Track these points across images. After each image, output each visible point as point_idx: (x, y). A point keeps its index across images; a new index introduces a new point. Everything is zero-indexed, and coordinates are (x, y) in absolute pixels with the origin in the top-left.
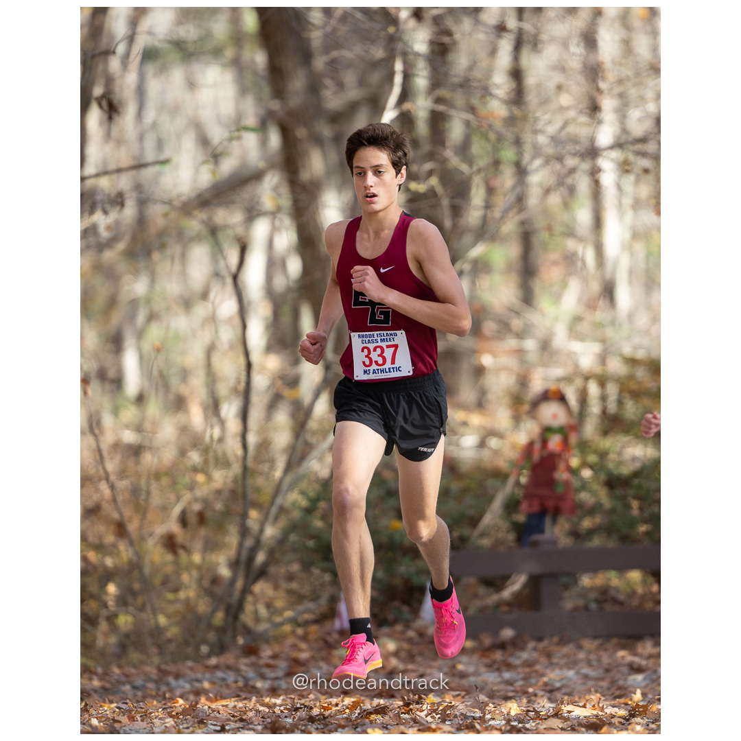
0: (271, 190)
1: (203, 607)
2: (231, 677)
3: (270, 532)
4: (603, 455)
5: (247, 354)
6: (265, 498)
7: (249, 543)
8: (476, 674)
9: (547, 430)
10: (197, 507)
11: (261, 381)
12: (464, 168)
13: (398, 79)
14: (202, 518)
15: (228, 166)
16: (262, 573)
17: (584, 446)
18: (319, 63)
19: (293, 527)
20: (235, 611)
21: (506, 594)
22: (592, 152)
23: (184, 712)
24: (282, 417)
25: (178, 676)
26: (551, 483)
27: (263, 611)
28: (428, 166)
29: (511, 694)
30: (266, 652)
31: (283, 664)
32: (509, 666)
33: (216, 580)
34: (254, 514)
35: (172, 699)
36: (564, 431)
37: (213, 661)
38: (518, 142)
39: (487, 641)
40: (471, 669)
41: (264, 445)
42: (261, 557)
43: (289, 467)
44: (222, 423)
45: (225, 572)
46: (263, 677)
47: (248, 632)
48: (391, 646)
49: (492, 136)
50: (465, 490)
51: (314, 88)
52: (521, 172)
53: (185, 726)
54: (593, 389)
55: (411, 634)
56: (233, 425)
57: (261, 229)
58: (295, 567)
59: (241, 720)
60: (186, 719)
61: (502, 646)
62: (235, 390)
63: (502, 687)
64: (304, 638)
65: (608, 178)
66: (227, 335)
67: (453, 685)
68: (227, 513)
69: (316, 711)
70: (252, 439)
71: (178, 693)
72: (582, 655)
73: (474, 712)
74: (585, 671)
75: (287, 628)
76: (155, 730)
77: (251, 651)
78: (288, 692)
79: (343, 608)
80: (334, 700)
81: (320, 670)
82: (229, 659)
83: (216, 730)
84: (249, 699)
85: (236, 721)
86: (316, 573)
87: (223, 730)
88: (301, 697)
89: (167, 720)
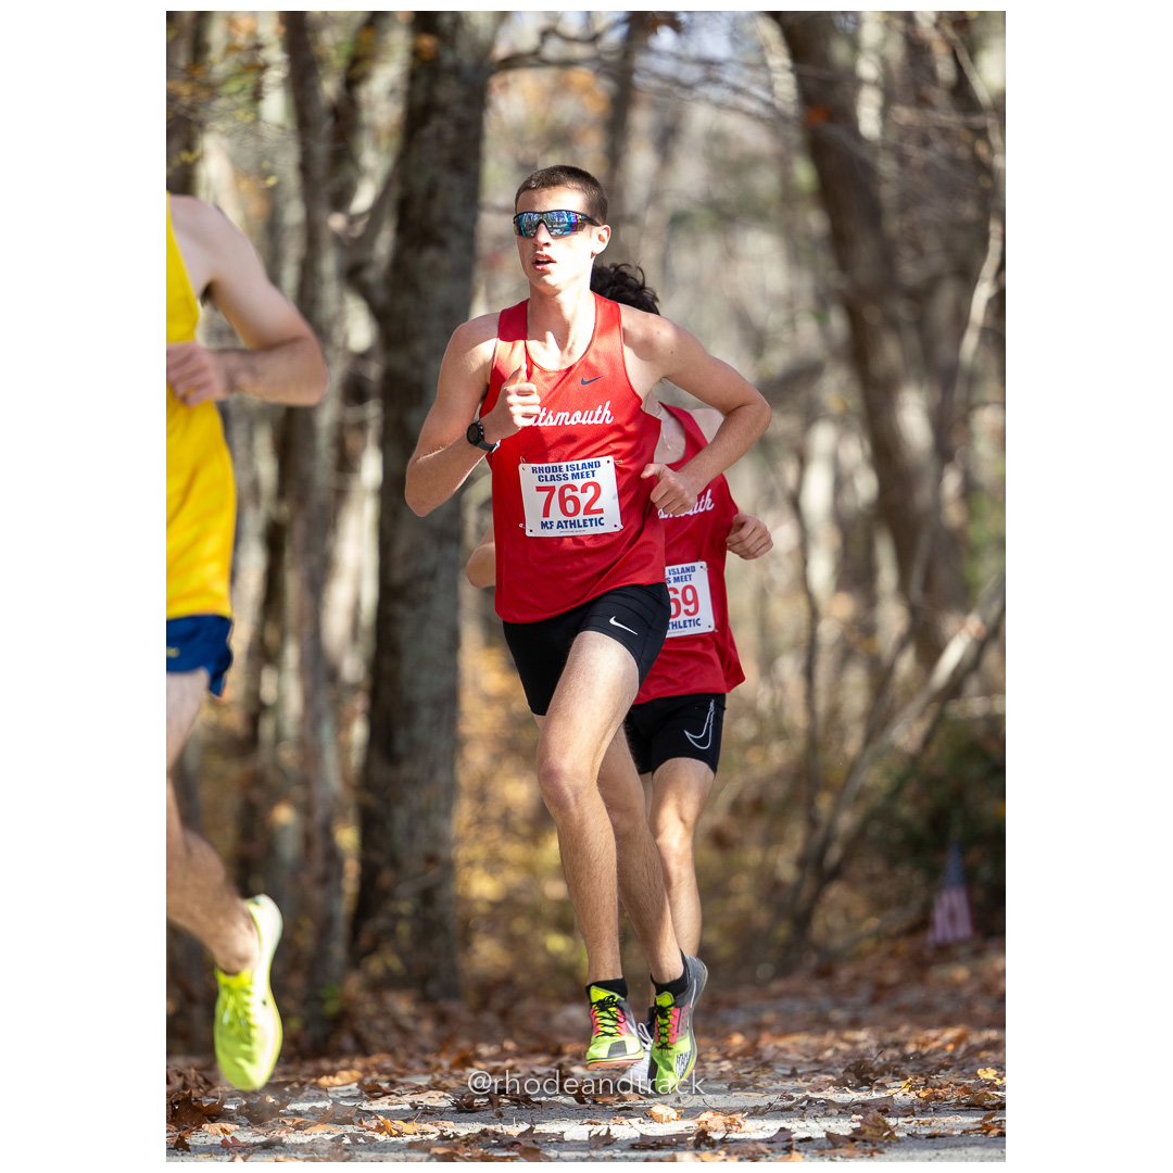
0: (835, 388)
1: (762, 918)
2: (799, 1007)
3: (846, 821)
5: (810, 598)
6: (837, 776)
7: (820, 834)
10: (753, 792)
11: (828, 631)
13: (996, 245)
14: (758, 806)
15: (778, 360)
16: (836, 874)
18: (894, 225)
19: (873, 815)
20: (802, 921)
23: (744, 1053)
24: (856, 677)
25: (733, 1005)
30: (845, 974)
31: (864, 992)
33: (776, 886)
34: (824, 803)
35: (727, 1036)
37: (777, 986)
41: (834, 712)
42: (834, 854)
43: (870, 738)
44: (782, 685)
45: (787, 872)
46: (839, 1005)
47: (819, 949)
51: (887, 258)
53: (746, 1070)
56: (795, 685)
57: (823, 438)
58: (878, 867)
59: (817, 1061)
60: (746, 1062)
62: (795, 645)
64: (892, 954)
68: (790, 800)
69: (911, 1049)
70: (822, 704)
71: (734, 1026)
75: (868, 944)
76: (710, 1076)
77: (825, 973)
78: (873, 1024)
79: (940, 916)
80: (933, 1033)
81: (912, 995)
82: (797, 982)
83: (785, 1076)
84: (823, 1033)
85: (809, 1063)
86: (903, 872)
87: (793, 1074)
88: (891, 1029)
89: (722, 1064)
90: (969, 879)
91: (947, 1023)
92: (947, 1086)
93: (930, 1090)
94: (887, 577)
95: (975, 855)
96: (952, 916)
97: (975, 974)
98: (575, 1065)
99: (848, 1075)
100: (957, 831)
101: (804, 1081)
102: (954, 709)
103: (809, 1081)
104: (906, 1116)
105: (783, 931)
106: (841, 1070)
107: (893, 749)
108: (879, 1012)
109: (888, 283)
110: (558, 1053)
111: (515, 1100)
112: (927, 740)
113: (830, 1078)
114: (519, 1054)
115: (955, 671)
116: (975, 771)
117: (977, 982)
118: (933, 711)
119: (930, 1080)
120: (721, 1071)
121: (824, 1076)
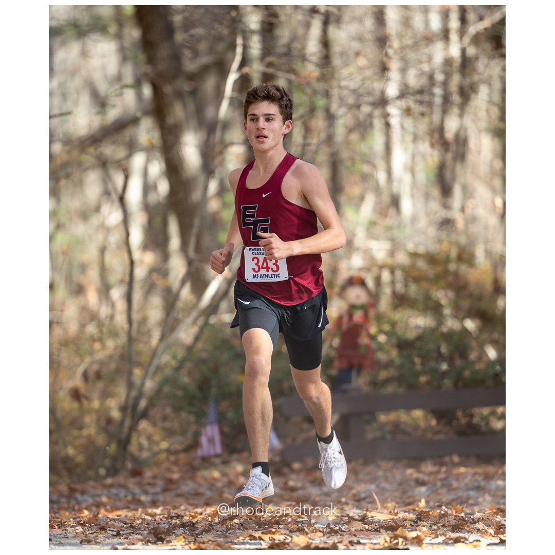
0: (146, 132)
1: (101, 440)
2: (122, 493)
3: (150, 385)
4: (393, 324)
5: (130, 252)
6: (145, 359)
7: (134, 393)
8: (303, 488)
9: (352, 308)
10: (95, 367)
11: (140, 273)
13: (239, 50)
14: (98, 376)
15: (113, 114)
16: (144, 415)
17: (380, 318)
18: (179, 37)
19: (166, 381)
20: (124, 443)
22: (382, 102)
23: (89, 522)
24: (156, 301)
25: (83, 493)
26: (356, 346)
27: (145, 442)
29: (329, 503)
30: (148, 474)
31: (160, 483)
33: (109, 421)
34: (137, 372)
35: (80, 511)
36: (365, 308)
37: (109, 481)
38: (327, 95)
39: (311, 463)
40: (299, 484)
41: (144, 320)
42: (143, 404)
43: (163, 338)
44: (113, 305)
45: (116, 414)
46: (146, 493)
47: (134, 459)
48: (240, 468)
49: (309, 91)
51: (176, 57)
52: (330, 117)
53: (91, 532)
54: (386, 276)
56: (121, 305)
57: (138, 160)
58: (168, 411)
59: (132, 527)
60: (91, 527)
62: (122, 281)
63: (322, 497)
64: (176, 463)
65: (395, 121)
66: (115, 238)
67: (286, 497)
68: (118, 371)
69: (186, 518)
70: (136, 317)
71: (84, 505)
72: (380, 473)
73: (303, 518)
74: (384, 484)
75: (163, 456)
76: (69, 535)
77: (136, 473)
78: (164, 504)
79: (204, 440)
80: (199, 510)
81: (187, 487)
82: (120, 479)
83: (113, 535)
84: (136, 510)
85: (128, 528)
86: (184, 415)
87: (118, 534)
88: (175, 508)
89: (77, 528)
90: (221, 420)
91: (207, 504)
92: (208, 542)
93: (197, 544)
94: (175, 242)
95: (224, 404)
96: (211, 441)
97: (224, 474)
99: (150, 535)
100: (214, 391)
101: (125, 539)
102: (213, 320)
103: (127, 538)
105: (113, 448)
106: (146, 532)
107: (178, 343)
108: (168, 496)
109: (176, 71)
112: (197, 339)
113: (140, 537)
115: (214, 297)
116: (225, 356)
117: (225, 480)
118: (201, 322)
119: (197, 539)
120: (76, 532)
121: (136, 536)
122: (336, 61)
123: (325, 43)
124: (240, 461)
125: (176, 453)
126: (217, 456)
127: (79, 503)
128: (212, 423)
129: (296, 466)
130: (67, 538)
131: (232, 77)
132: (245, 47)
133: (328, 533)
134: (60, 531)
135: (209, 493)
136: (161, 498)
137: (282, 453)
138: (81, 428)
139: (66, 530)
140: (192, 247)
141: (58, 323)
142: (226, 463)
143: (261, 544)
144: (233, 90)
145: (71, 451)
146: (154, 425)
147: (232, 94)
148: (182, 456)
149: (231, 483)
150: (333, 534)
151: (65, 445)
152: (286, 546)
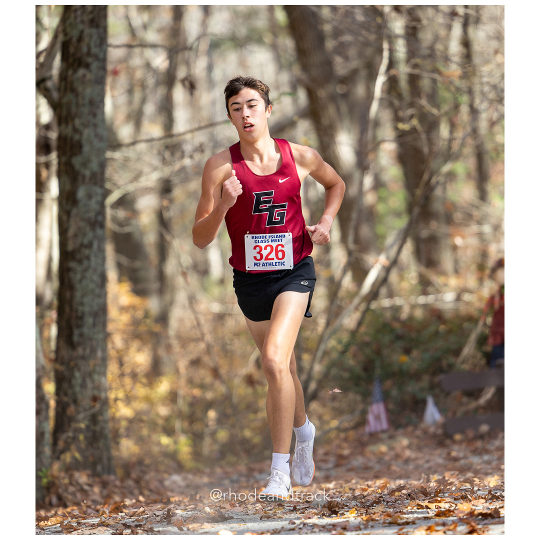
0: (303, 134)
3: (318, 368)
6: (312, 344)
7: (304, 377)
8: (465, 457)
12: (435, 111)
13: (386, 54)
16: (315, 396)
18: (330, 44)
19: (333, 365)
21: (482, 401)
24: (320, 290)
25: (261, 472)
27: (316, 422)
28: (410, 112)
29: (490, 471)
30: (320, 451)
31: (332, 459)
32: (487, 451)
34: (306, 357)
38: (470, 92)
39: (471, 434)
40: (461, 455)
42: (313, 386)
43: (328, 324)
46: (319, 469)
48: (405, 442)
49: (453, 89)
50: (450, 332)
51: (328, 64)
52: (474, 112)
53: (269, 508)
55: (418, 432)
61: (481, 437)
63: (484, 466)
64: (346, 440)
67: (450, 466)
69: (357, 492)
71: (262, 483)
75: (333, 434)
76: (250, 512)
78: (336, 478)
79: (371, 418)
80: (370, 483)
81: (358, 461)
83: (290, 510)
85: (303, 503)
86: (351, 395)
87: (295, 509)
88: (347, 482)
89: (257, 505)
90: (386, 398)
91: (377, 477)
92: (378, 513)
93: (369, 515)
94: (335, 235)
95: (388, 383)
96: (378, 418)
97: (391, 448)
98: (177, 509)
99: (324, 509)
100: (378, 372)
101: (300, 513)
102: (374, 305)
103: (303, 513)
104: (356, 531)
106: (320, 506)
107: (342, 328)
108: (341, 471)
109: (329, 76)
110: (168, 502)
111: (146, 531)
112: (360, 324)
113: (315, 511)
114: (147, 504)
115: (374, 284)
116: (386, 339)
117: (392, 453)
118: (363, 307)
119: (368, 510)
120: (256, 509)
121: (311, 510)
122: (477, 60)
123: (466, 43)
124: (406, 435)
125: (346, 430)
126: (383, 431)
127: (257, 481)
128: (377, 401)
129: (458, 437)
130: (248, 515)
131: (381, 80)
132: (391, 51)
133: (490, 499)
134: (241, 509)
135: (377, 467)
136: (333, 473)
137: (444, 426)
138: (256, 411)
139: (246, 507)
140: (351, 238)
141: (230, 315)
142: (391, 437)
143: (428, 513)
144: (382, 91)
145: (247, 433)
146: (324, 406)
147: (382, 95)
148: (351, 433)
149: (397, 456)
150: (495, 500)
151: (242, 428)
152: (452, 513)
